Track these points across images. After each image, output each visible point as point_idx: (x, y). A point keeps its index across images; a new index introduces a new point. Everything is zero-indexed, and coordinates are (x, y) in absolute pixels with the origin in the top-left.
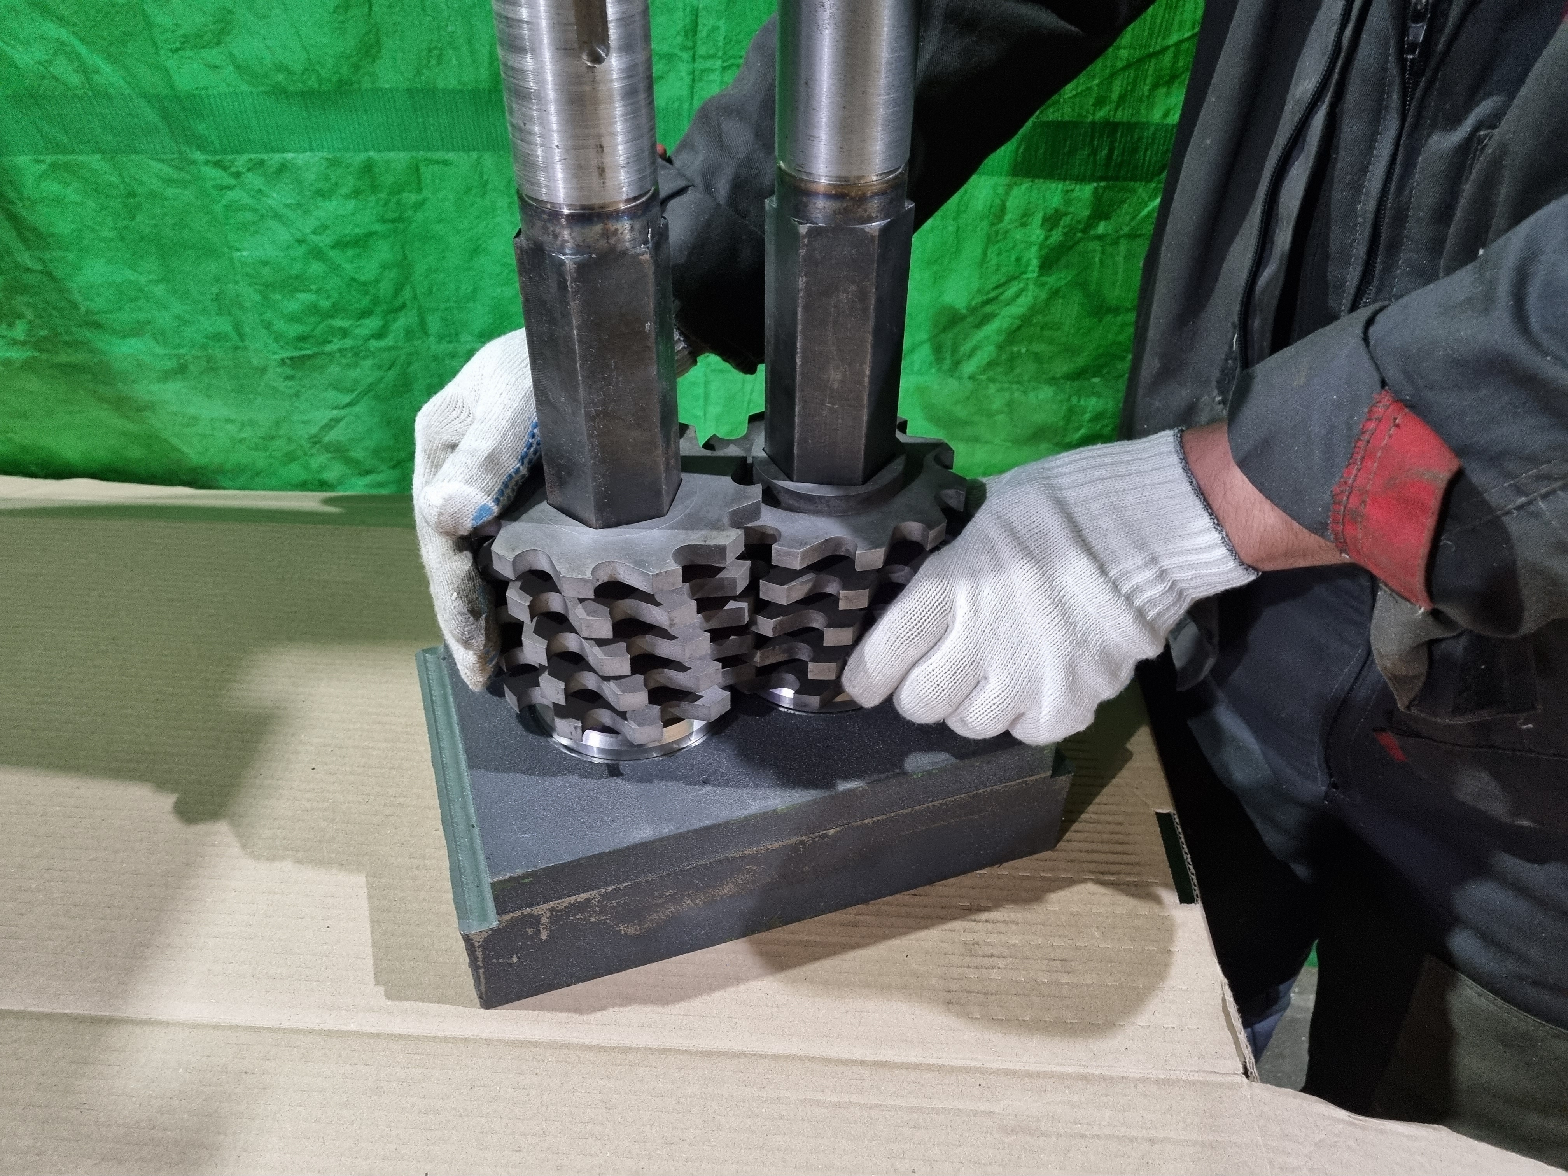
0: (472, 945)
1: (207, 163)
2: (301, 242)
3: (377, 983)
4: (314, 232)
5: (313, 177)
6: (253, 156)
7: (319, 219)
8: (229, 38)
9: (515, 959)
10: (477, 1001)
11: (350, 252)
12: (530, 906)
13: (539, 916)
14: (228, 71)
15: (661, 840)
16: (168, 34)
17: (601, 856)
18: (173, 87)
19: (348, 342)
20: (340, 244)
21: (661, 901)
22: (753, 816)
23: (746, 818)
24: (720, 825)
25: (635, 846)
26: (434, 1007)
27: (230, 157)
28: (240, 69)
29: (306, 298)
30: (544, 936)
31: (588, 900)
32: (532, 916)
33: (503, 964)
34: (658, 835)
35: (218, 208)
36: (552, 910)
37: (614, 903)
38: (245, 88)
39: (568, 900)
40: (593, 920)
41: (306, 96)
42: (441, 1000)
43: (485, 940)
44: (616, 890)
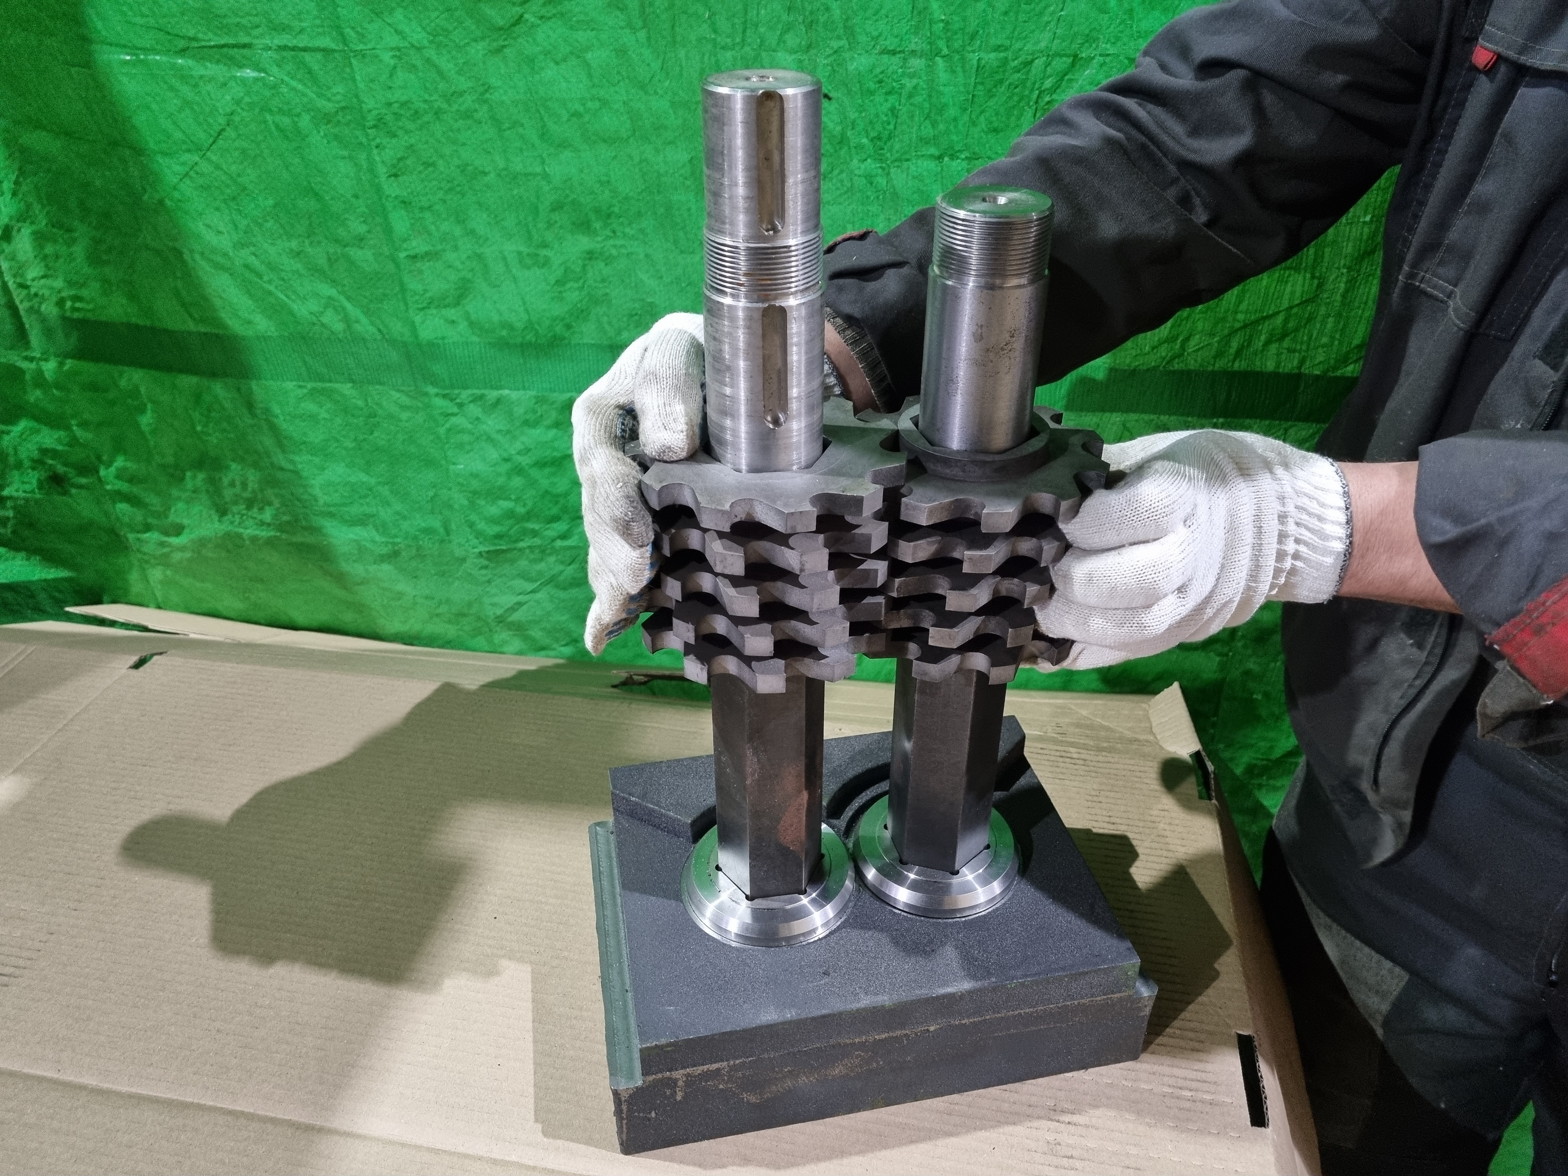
0: (620, 1100)
1: (437, 395)
2: (506, 460)
3: (536, 1121)
4: (518, 453)
5: (522, 411)
6: (475, 391)
7: (523, 443)
8: (464, 302)
9: (653, 1115)
10: (618, 1146)
11: (547, 470)
12: (670, 1070)
13: (676, 1080)
14: (463, 326)
15: (783, 1023)
16: (417, 297)
17: (731, 1033)
18: (416, 337)
19: (537, 541)
20: (541, 464)
21: (780, 1075)
22: (864, 1009)
23: (858, 1010)
24: (835, 1015)
25: (760, 1028)
26: (582, 1147)
27: (456, 392)
28: (472, 324)
29: (506, 504)
30: (679, 1096)
31: (718, 1070)
32: (670, 1079)
33: (644, 1118)
34: (781, 1019)
35: (442, 431)
36: (688, 1075)
37: (740, 1074)
38: (475, 339)
39: (701, 1068)
40: (721, 1087)
41: (524, 348)
42: (589, 1142)
43: (630, 1096)
44: (744, 1063)
